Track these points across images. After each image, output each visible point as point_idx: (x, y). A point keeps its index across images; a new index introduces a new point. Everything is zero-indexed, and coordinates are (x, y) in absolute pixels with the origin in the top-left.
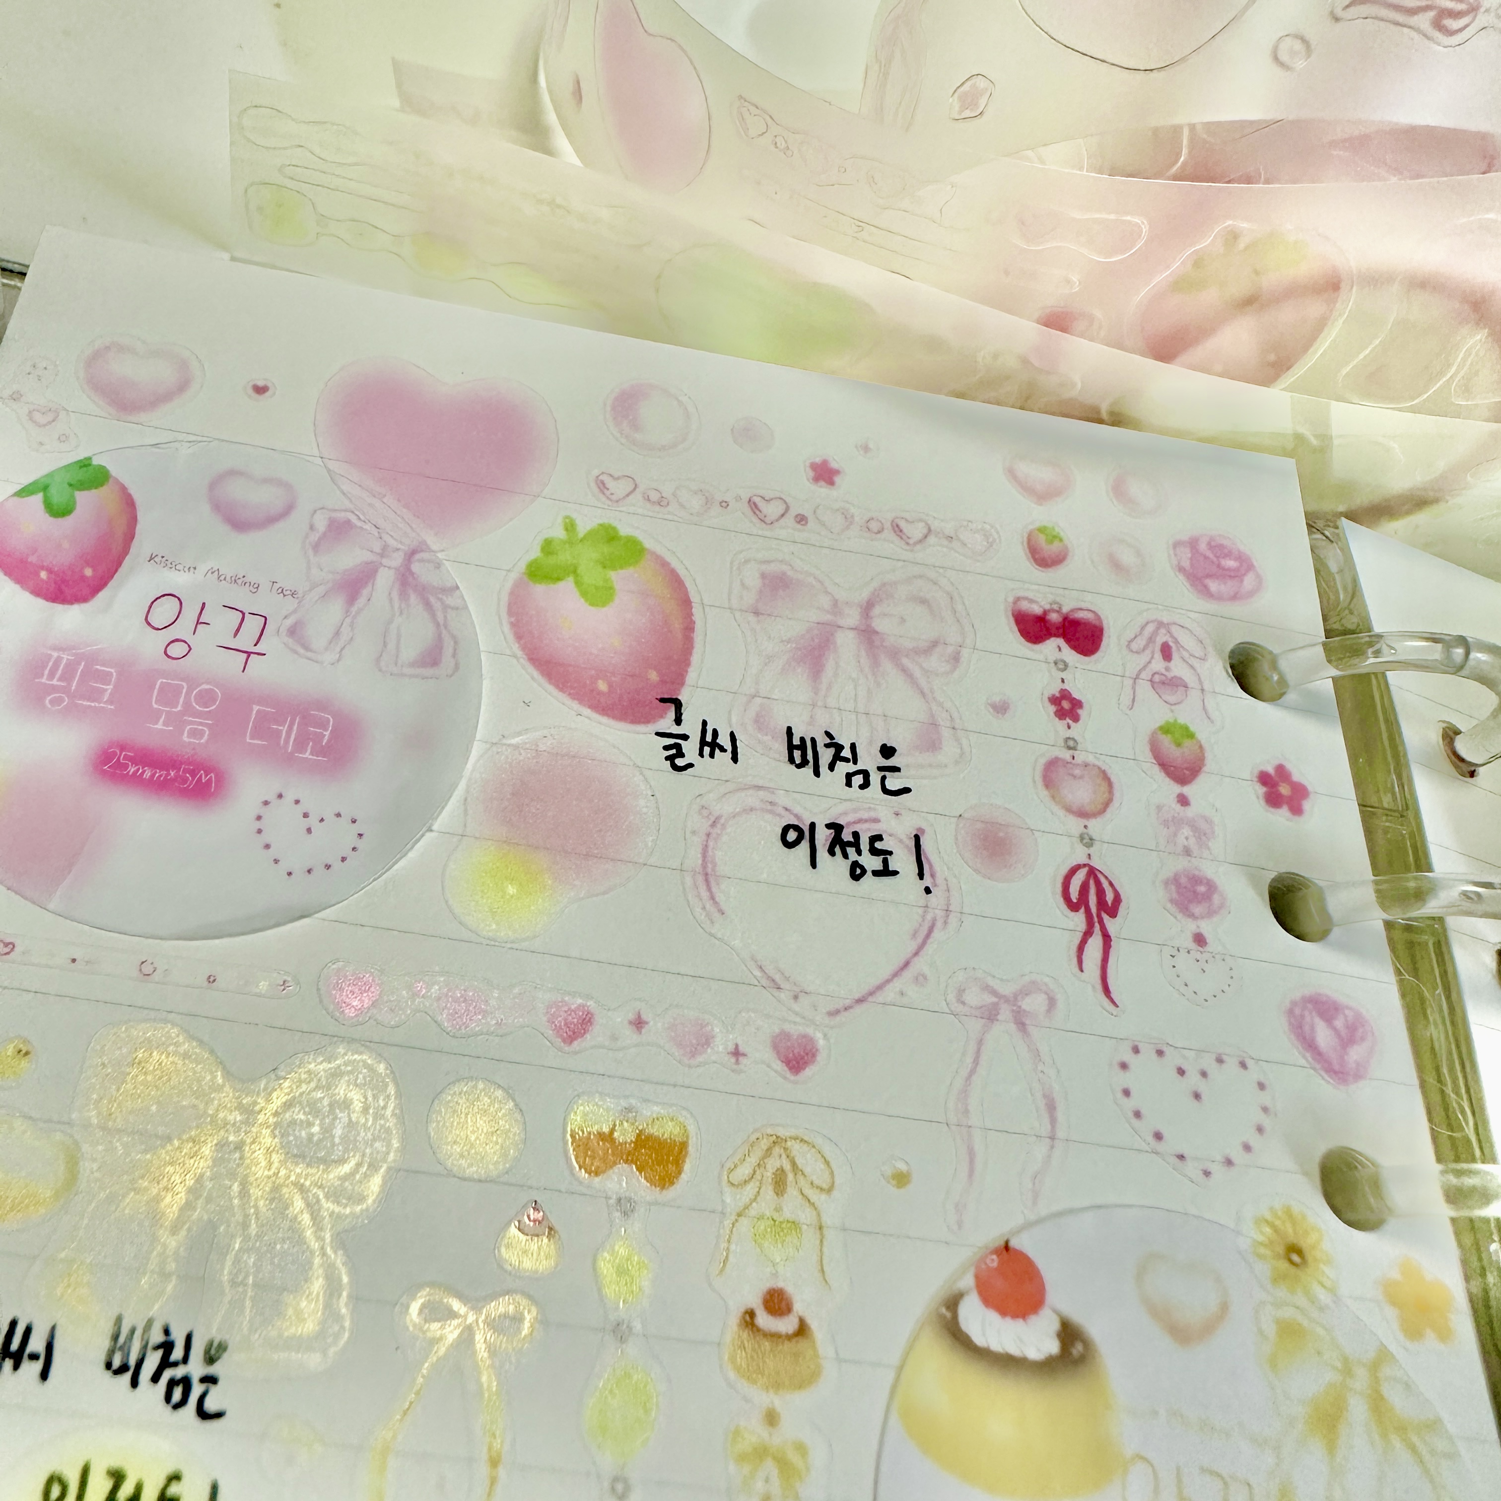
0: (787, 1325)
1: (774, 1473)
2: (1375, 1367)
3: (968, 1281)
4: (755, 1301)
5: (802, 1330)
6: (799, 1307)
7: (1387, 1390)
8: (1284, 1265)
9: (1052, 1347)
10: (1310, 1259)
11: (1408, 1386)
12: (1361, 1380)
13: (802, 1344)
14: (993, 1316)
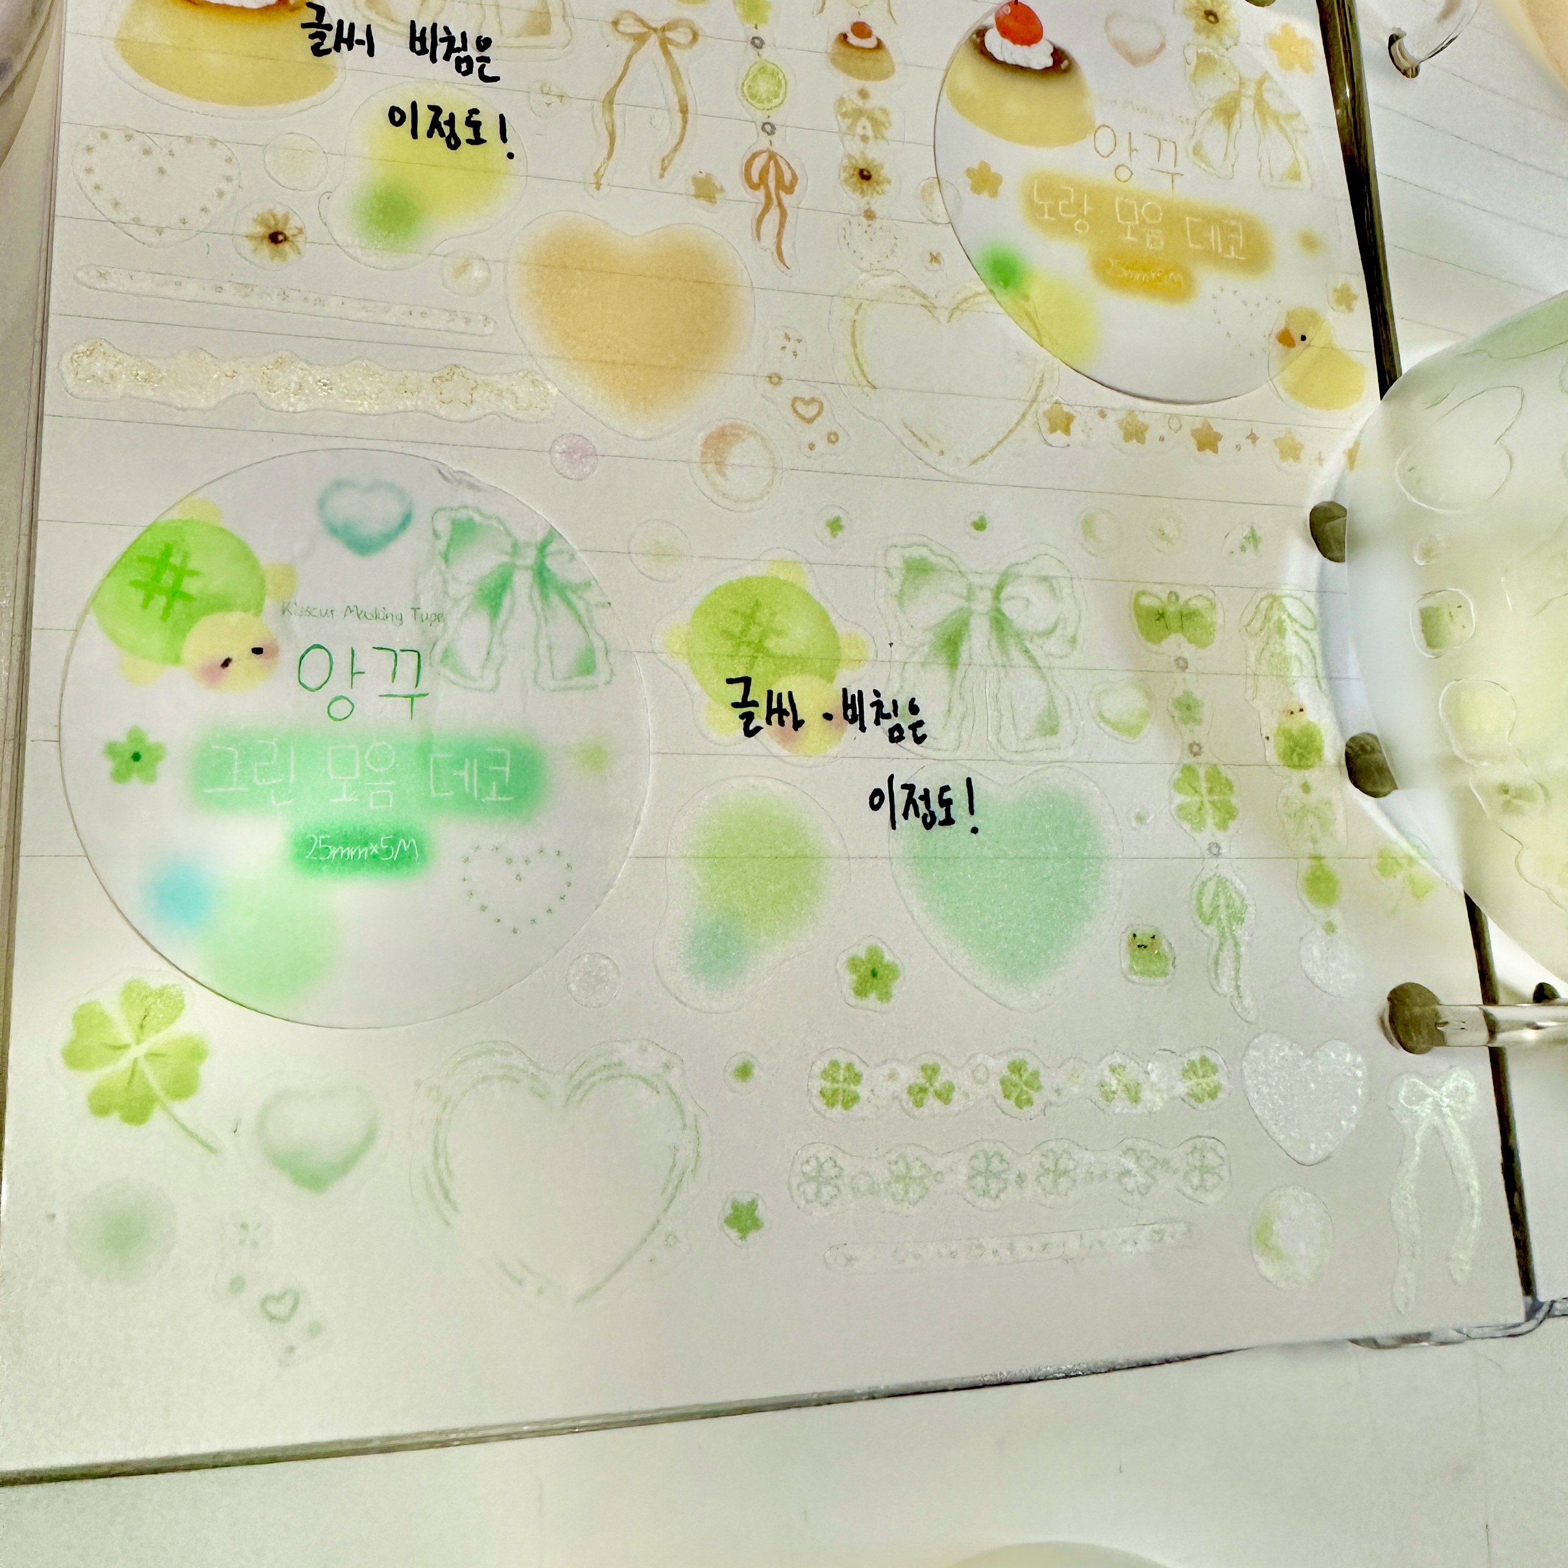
0: (870, 43)
1: (868, 125)
2: (1260, 83)
3: (991, 21)
4: (847, 29)
5: (879, 45)
6: (877, 32)
7: (1267, 96)
8: (1203, 22)
9: (1049, 62)
10: (1220, 20)
11: (1281, 95)
12: (1251, 90)
13: (880, 54)
14: (1007, 43)
